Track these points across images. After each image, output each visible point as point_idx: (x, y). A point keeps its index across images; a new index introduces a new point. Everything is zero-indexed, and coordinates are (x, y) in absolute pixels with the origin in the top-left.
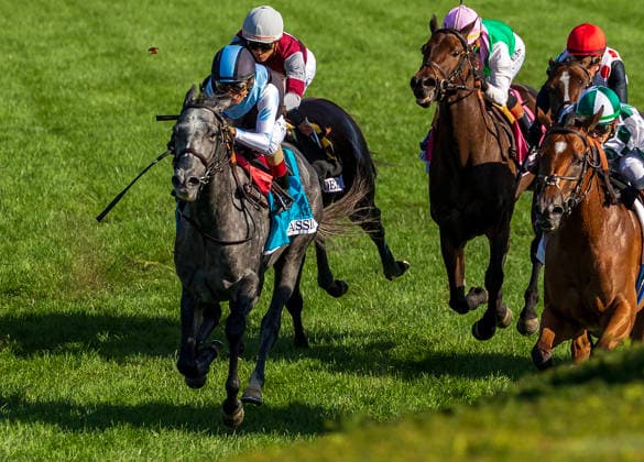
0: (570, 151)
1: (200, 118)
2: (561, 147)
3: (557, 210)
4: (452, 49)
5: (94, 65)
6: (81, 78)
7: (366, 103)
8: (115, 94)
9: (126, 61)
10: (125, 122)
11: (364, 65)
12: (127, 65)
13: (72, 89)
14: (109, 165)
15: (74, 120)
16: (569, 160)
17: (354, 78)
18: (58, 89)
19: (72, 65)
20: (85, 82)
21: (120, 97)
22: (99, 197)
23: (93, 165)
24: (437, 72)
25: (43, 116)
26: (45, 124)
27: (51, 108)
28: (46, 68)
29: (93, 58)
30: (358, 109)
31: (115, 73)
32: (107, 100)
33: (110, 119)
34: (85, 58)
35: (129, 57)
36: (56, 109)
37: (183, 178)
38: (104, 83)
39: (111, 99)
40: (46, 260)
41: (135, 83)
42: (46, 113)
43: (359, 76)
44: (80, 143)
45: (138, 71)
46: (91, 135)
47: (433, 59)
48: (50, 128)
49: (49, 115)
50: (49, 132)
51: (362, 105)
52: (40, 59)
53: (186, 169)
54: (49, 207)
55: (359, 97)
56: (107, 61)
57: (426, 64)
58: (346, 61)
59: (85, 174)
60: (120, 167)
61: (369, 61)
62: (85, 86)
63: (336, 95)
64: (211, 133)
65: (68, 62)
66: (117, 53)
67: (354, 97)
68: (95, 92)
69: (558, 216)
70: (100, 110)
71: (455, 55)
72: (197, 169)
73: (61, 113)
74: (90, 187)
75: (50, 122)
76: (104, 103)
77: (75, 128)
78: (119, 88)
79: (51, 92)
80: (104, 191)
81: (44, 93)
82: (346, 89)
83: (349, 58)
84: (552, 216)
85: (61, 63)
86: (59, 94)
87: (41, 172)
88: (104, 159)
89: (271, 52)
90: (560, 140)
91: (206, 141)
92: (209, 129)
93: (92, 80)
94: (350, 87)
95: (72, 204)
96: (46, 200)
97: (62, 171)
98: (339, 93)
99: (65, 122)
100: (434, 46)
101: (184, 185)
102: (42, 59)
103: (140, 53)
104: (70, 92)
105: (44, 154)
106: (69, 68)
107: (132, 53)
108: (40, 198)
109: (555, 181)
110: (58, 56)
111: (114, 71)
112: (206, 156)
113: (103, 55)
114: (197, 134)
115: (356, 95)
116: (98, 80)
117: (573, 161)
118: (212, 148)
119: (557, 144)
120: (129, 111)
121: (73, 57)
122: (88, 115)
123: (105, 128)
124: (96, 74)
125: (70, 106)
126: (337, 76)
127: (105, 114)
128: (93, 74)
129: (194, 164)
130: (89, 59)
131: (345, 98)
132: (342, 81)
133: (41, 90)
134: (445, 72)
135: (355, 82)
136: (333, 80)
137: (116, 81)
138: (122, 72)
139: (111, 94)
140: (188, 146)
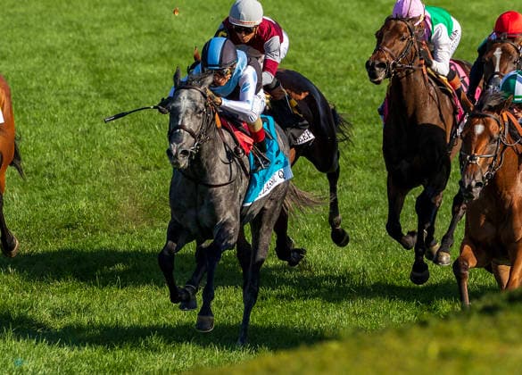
0: (487, 132)
1: (189, 98)
2: (479, 129)
3: (478, 184)
4: (401, 35)
5: (139, 42)
6: (128, 52)
7: (359, 73)
8: (155, 66)
9: (165, 39)
10: (164, 88)
11: (357, 42)
12: (166, 42)
13: (121, 62)
14: (150, 123)
15: (121, 87)
16: (487, 140)
17: (350, 53)
18: (109, 62)
19: (121, 43)
20: (131, 56)
21: (159, 68)
22: (142, 149)
23: (138, 123)
24: (387, 55)
25: (97, 83)
26: (98, 90)
27: (104, 77)
28: (99, 44)
29: (138, 36)
30: (352, 78)
31: (155, 48)
32: (149, 70)
33: (152, 86)
34: (131, 37)
35: (167, 35)
36: (107, 77)
37: (175, 151)
38: (147, 57)
39: (151, 69)
40: (99, 200)
41: (172, 56)
42: (99, 81)
43: (353, 52)
44: (126, 105)
45: (174, 47)
46: (136, 99)
47: (385, 44)
48: (104, 92)
49: (102, 82)
50: (102, 97)
51: (356, 74)
52: (95, 37)
53: (178, 143)
54: (102, 157)
55: (353, 68)
56: (149, 38)
57: (379, 49)
58: (342, 39)
59: (131, 131)
60: (159, 125)
61: (361, 38)
62: (132, 60)
63: (334, 67)
64: (198, 110)
65: (117, 39)
66: (158, 32)
67: (349, 68)
68: (140, 64)
69: (479, 189)
70: (143, 78)
71: (403, 40)
72: (187, 142)
73: (112, 81)
74: (135, 141)
75: (102, 88)
76: (147, 73)
77: (123, 94)
78: (158, 60)
79: (104, 63)
80: (146, 145)
81: (98, 65)
82: (342, 61)
83: (345, 37)
84: (474, 190)
85: (112, 40)
86: (110, 66)
87: (95, 129)
88: (146, 118)
89: (253, 34)
90: (478, 123)
91: (194, 118)
92: (197, 108)
93: (137, 55)
94: (346, 60)
95: (120, 154)
96: (99, 152)
97: (112, 128)
98: (337, 65)
99: (115, 88)
100: (386, 33)
101: (176, 157)
102: (97, 37)
103: (175, 32)
104: (119, 64)
105: (97, 114)
106: (118, 44)
107: (169, 32)
108: (94, 150)
109: (475, 160)
110: (109, 34)
111: (155, 47)
112: (194, 130)
113: (145, 34)
114: (187, 112)
115: (351, 67)
116: (142, 54)
117: (490, 141)
118: (199, 122)
119: (476, 126)
120: (167, 79)
121: (122, 36)
122: (133, 82)
123: (148, 93)
124: (139, 49)
125: (119, 75)
126: (335, 51)
127: (147, 82)
128: (138, 50)
129: (185, 138)
130: (134, 37)
131: (342, 69)
132: (339, 55)
133: (95, 62)
134: (394, 55)
135: (350, 56)
136: (332, 54)
137: (156, 56)
138: (161, 48)
139: (152, 66)
140: (180, 123)
